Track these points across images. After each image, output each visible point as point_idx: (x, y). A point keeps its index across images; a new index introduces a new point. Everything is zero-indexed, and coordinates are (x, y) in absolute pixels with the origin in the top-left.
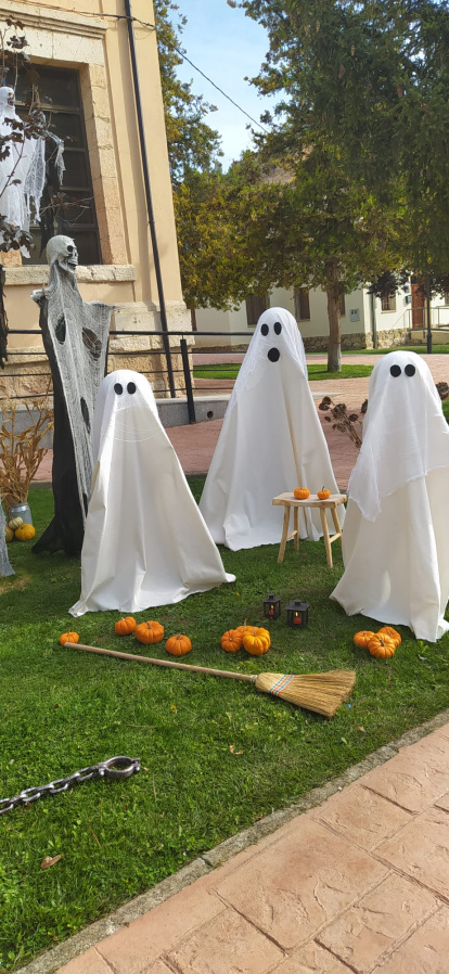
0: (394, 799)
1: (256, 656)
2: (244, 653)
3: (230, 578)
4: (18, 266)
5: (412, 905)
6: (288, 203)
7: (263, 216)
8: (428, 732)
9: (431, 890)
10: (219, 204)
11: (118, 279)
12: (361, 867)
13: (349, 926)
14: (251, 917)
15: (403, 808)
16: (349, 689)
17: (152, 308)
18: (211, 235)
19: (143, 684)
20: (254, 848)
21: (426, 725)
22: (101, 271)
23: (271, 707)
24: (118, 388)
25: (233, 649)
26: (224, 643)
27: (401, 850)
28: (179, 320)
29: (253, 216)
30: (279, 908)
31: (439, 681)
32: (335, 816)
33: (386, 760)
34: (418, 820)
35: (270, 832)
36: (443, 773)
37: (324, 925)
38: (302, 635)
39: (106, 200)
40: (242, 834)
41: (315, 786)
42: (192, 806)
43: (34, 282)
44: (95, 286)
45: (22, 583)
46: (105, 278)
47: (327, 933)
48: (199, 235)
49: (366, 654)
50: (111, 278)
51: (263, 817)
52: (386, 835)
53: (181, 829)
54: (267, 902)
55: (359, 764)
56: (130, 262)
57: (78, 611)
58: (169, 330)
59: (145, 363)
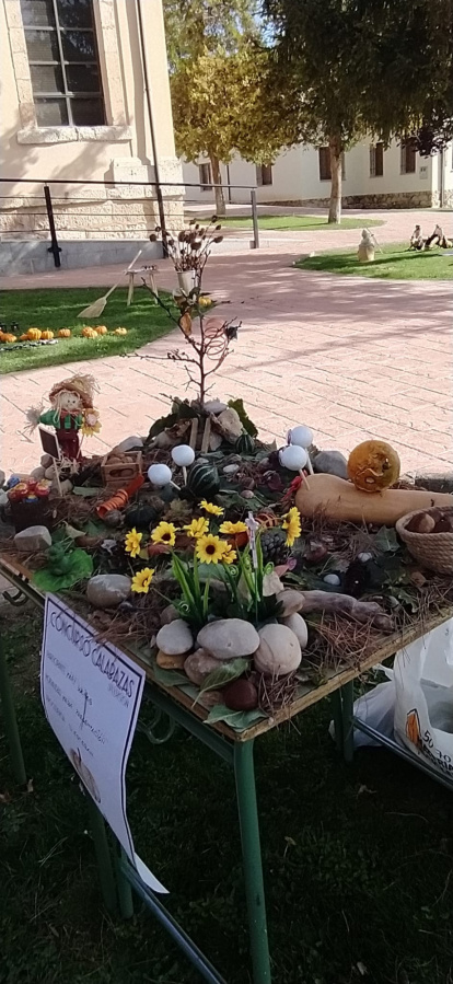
4: (33, 128)
11: (117, 138)
17: (147, 163)
28: (172, 173)
43: (46, 142)
44: (97, 144)
46: (106, 138)
50: (111, 137)
56: (128, 124)
58: (161, 182)
59: (139, 207)
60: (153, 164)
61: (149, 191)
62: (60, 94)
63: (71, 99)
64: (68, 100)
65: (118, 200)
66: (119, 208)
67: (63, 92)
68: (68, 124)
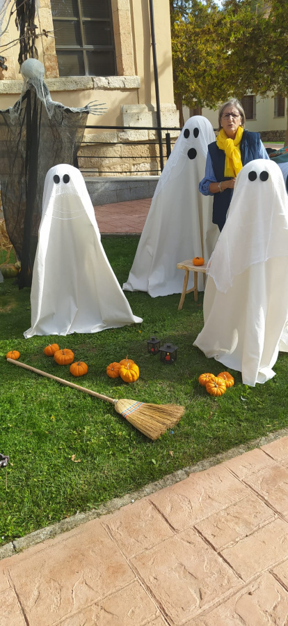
0: (167, 516)
1: (127, 383)
2: (120, 380)
3: (138, 320)
4: (56, 77)
5: (137, 611)
6: (260, 29)
7: (239, 39)
8: (219, 462)
9: (157, 601)
10: (209, 29)
11: (127, 87)
12: (116, 570)
13: (84, 621)
14: (22, 598)
15: (170, 525)
16: (175, 420)
17: (151, 108)
18: (208, 54)
19: (44, 396)
20: (52, 541)
21: (219, 456)
22: (115, 81)
23: (117, 426)
24: (56, 179)
25: (113, 377)
26: (108, 371)
27: (150, 563)
28: (170, 119)
29: (232, 39)
30: (44, 595)
31: (247, 420)
32: (118, 524)
33: (177, 482)
34: (177, 538)
35: (67, 530)
36: (212, 499)
37: (67, 616)
38: (166, 370)
39: (121, 28)
40: (48, 528)
41: (116, 496)
42: (26, 500)
43: (67, 89)
44: (110, 92)
45: (9, 308)
46: (118, 86)
47: (66, 624)
48: (198, 52)
49: (202, 390)
50: (122, 86)
51: (70, 516)
52: (147, 546)
53: (10, 517)
54: (38, 588)
55: (156, 483)
56: (136, 74)
57: (28, 335)
58: (162, 126)
59: (144, 150)
60: (156, 110)
61: (152, 135)
62: (79, 47)
63: (87, 52)
64: (85, 52)
65: (128, 143)
66: (125, 150)
67: (81, 44)
68: (84, 74)
